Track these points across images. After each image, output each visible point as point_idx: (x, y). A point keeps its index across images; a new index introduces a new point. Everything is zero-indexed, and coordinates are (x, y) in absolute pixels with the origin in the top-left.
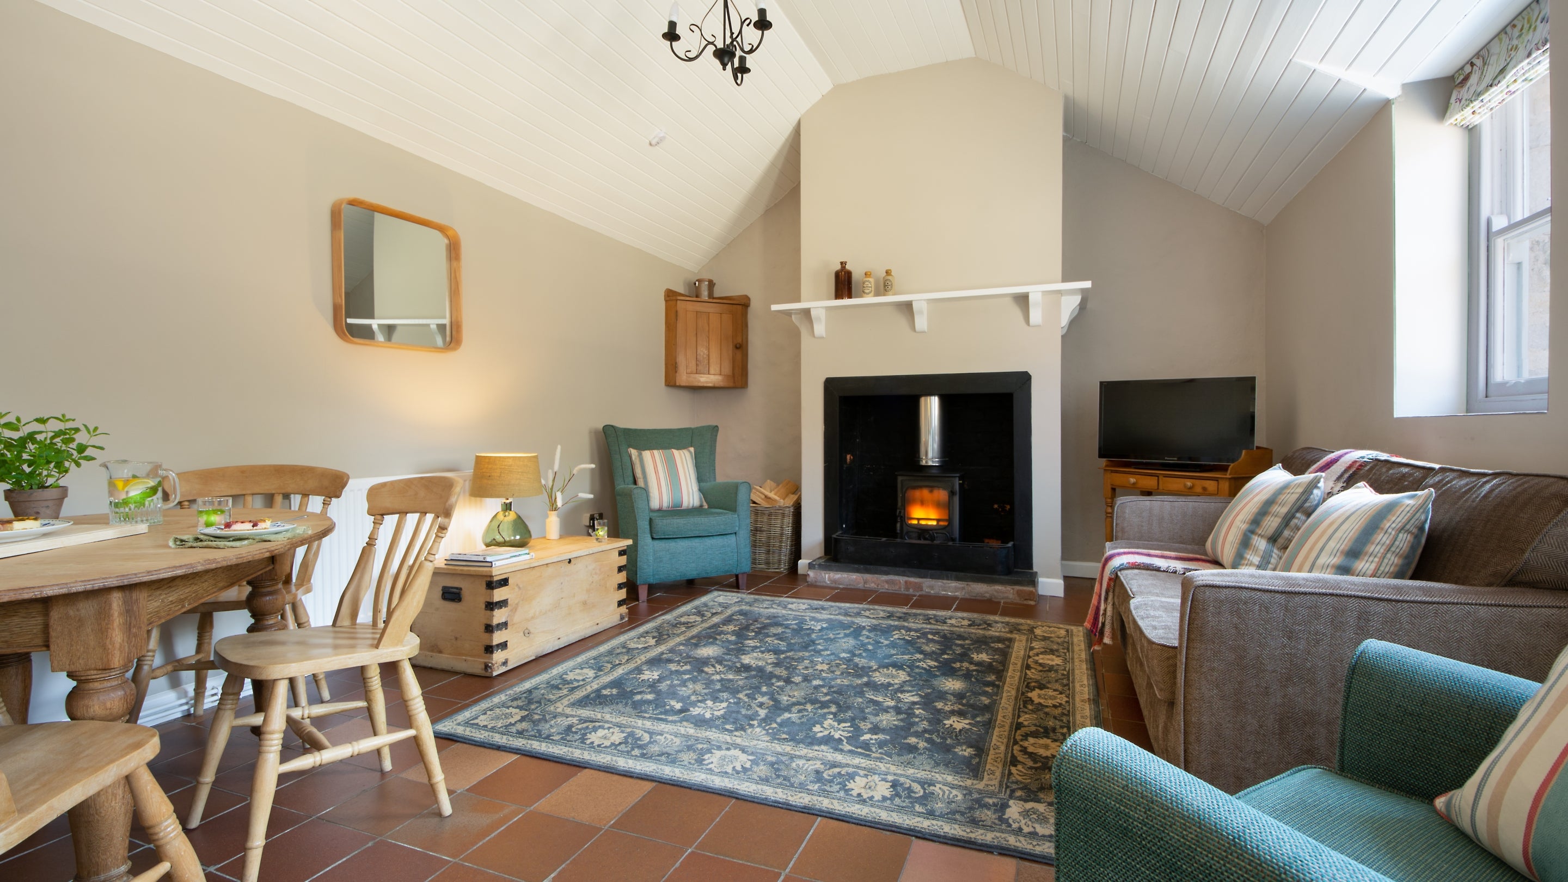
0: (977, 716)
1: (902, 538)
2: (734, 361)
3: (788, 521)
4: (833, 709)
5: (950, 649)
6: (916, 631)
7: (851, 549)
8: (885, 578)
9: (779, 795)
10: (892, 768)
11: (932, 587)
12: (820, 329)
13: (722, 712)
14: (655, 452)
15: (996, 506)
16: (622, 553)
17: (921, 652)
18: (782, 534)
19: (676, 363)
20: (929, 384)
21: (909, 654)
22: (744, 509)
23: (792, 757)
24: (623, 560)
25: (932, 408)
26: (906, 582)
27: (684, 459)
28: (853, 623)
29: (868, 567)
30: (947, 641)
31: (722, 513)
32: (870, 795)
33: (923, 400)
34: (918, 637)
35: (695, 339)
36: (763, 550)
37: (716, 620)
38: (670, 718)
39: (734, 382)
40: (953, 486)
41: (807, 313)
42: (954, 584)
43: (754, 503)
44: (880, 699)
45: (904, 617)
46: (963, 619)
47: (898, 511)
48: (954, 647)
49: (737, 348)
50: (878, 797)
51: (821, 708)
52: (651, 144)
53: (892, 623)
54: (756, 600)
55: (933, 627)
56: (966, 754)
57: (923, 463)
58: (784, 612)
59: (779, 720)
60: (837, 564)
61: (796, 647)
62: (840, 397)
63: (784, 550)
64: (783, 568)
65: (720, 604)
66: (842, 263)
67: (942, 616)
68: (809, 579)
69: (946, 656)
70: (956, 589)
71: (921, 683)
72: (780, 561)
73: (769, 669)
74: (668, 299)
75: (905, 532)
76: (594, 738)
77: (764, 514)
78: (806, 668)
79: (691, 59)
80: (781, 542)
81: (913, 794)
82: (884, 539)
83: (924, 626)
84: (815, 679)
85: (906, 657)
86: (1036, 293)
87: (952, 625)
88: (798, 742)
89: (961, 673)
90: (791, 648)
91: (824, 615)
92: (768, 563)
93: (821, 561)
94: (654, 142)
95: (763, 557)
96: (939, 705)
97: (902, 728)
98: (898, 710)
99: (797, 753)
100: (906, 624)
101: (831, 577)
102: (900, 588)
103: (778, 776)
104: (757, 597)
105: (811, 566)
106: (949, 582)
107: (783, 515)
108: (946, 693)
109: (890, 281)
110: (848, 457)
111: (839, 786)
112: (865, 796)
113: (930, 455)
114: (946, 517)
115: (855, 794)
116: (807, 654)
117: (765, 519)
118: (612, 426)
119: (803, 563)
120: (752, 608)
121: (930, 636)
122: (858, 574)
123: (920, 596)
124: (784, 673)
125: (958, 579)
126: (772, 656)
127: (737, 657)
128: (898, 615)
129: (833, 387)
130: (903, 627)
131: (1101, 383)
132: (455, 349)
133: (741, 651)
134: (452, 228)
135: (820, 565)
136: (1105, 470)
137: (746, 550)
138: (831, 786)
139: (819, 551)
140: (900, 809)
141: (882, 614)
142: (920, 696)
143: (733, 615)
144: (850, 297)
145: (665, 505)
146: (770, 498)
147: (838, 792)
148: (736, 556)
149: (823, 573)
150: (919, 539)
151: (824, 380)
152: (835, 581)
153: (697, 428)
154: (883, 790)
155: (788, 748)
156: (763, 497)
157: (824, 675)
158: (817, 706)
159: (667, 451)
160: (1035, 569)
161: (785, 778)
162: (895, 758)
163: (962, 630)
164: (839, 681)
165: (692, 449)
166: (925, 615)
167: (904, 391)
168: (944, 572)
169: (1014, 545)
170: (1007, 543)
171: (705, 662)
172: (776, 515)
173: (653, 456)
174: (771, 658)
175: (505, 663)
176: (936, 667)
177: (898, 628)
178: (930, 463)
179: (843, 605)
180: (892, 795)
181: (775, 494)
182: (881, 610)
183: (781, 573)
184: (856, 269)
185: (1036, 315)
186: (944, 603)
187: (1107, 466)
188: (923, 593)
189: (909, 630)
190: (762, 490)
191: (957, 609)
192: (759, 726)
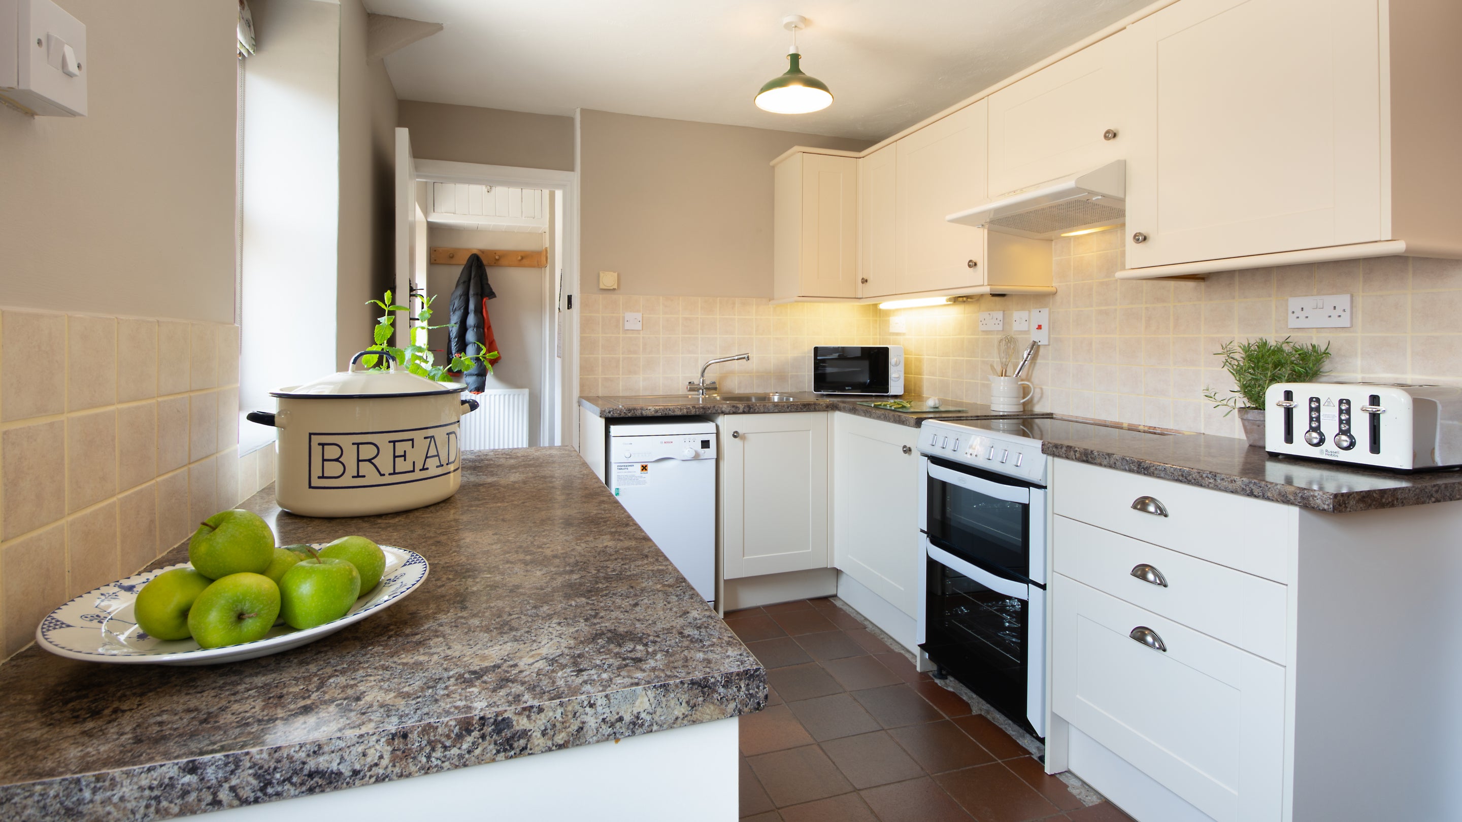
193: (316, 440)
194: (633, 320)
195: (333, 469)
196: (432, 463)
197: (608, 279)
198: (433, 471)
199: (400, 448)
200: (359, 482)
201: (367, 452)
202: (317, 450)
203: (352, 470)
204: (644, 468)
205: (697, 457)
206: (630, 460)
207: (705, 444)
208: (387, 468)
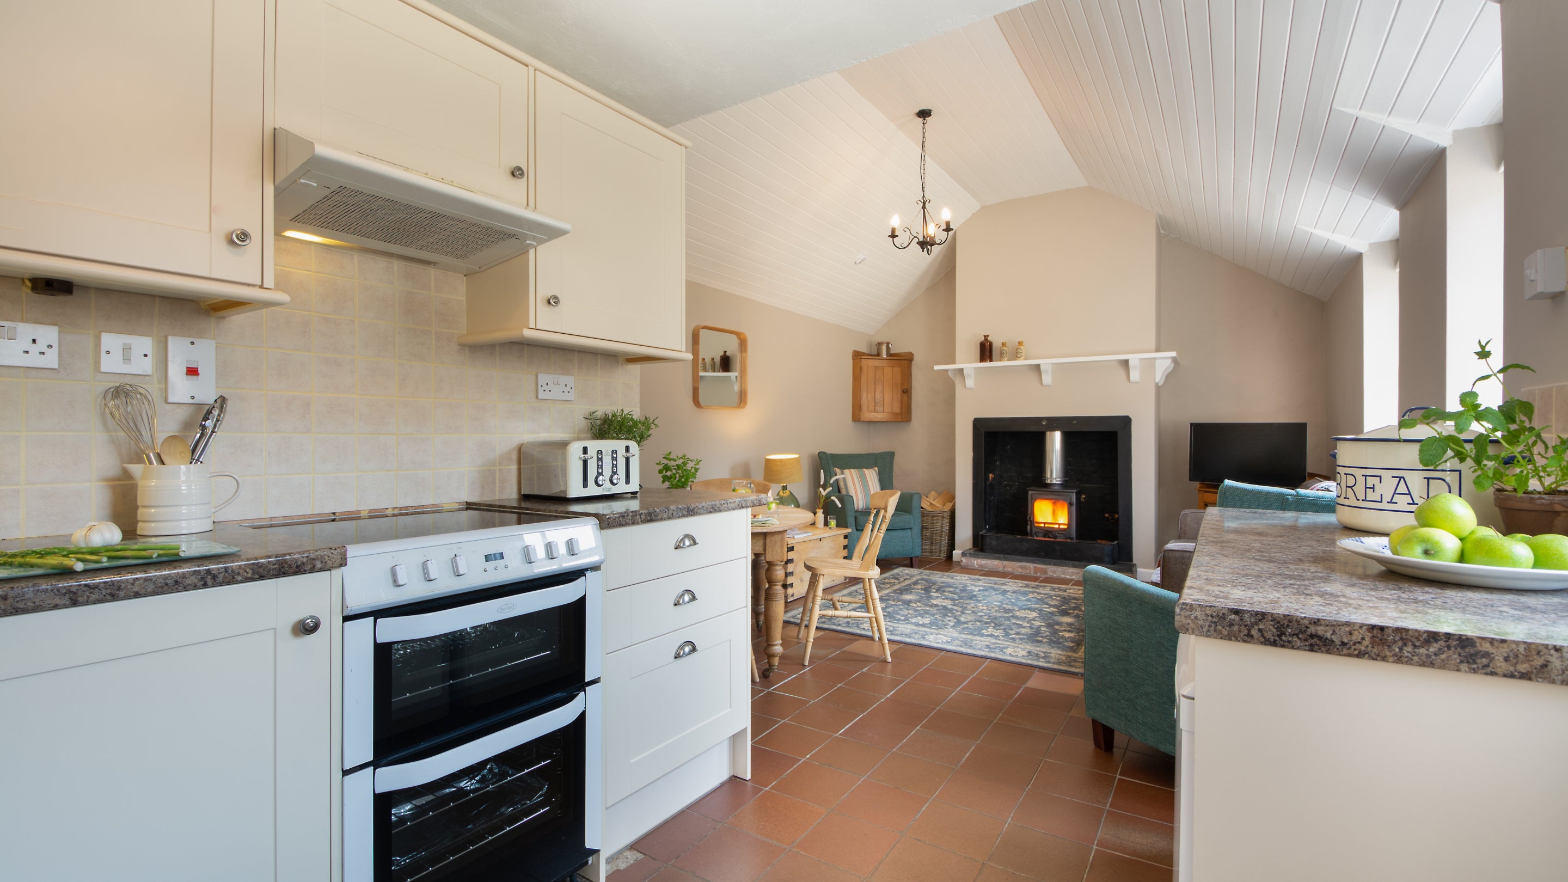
0: (1079, 632)
1: (1031, 536)
2: (902, 402)
3: (947, 521)
4: (993, 625)
5: (1067, 604)
6: (1044, 594)
7: (994, 543)
8: (1019, 564)
9: (969, 651)
10: (1029, 647)
11: (1054, 572)
12: (970, 382)
13: (929, 622)
14: (852, 470)
15: (1107, 515)
16: (846, 537)
17: (1048, 604)
18: (942, 531)
19: (860, 405)
20: (1054, 423)
21: (1039, 604)
22: (916, 512)
23: (972, 640)
24: (845, 542)
25: (1056, 440)
26: (1035, 567)
27: (872, 475)
28: (1000, 588)
29: (1006, 556)
30: (1065, 600)
31: (901, 514)
32: (1016, 654)
33: (1048, 433)
34: (1046, 598)
35: (874, 386)
36: (928, 542)
37: (907, 582)
38: (900, 622)
39: (902, 418)
40: (1071, 499)
41: (961, 371)
42: (1071, 570)
43: (922, 508)
44: (1021, 623)
45: (1037, 587)
46: (1079, 590)
47: (1028, 516)
48: (1070, 603)
49: (904, 392)
50: (1021, 655)
51: (985, 624)
52: (855, 263)
53: (1028, 590)
54: (931, 574)
55: (1056, 593)
56: (1070, 645)
57: (1049, 482)
58: (952, 581)
59: (962, 627)
60: (984, 553)
61: (965, 598)
62: (985, 432)
63: (943, 542)
64: (943, 555)
65: (907, 574)
66: (985, 336)
67: (1064, 588)
68: (962, 564)
69: (1064, 607)
70: (1073, 574)
71: (1046, 618)
72: (940, 551)
73: (950, 607)
74: (855, 358)
75: (1033, 532)
76: (862, 626)
77: (929, 516)
78: (973, 608)
79: (905, 248)
80: (941, 537)
81: (1038, 655)
82: (1019, 536)
83: (1050, 592)
84: (979, 612)
85: (1037, 606)
86: (1134, 359)
87: (1070, 593)
88: (975, 635)
89: (1072, 615)
90: (961, 598)
91: (980, 583)
92: (931, 552)
93: (972, 551)
94: (858, 262)
95: (928, 547)
96: (1057, 627)
97: (1034, 634)
98: (1031, 628)
99: (975, 639)
100: (1038, 591)
101: (977, 562)
102: (1030, 572)
103: (966, 645)
104: (931, 572)
105: (963, 554)
106: (1067, 568)
107: (943, 517)
108: (1062, 623)
109: (1021, 349)
110: (991, 475)
111: (999, 650)
112: (1014, 654)
113: (1054, 476)
114: (1067, 523)
115: (1008, 653)
116: (972, 602)
117: (930, 519)
118: (824, 452)
119: (957, 553)
120: (929, 578)
121: (1054, 597)
122: (999, 561)
123: (1045, 578)
124: (960, 609)
125: (1074, 566)
126: (950, 601)
127: (928, 600)
128: (1032, 586)
129: (978, 424)
130: (1036, 592)
131: (1191, 424)
132: (743, 407)
133: (930, 597)
134: (743, 333)
135: (970, 554)
136: (1199, 491)
137: (918, 541)
138: (995, 650)
139: (969, 545)
140: (1031, 659)
141: (1020, 585)
142: (1046, 623)
143: (918, 580)
144: (991, 361)
145: (861, 507)
146: (934, 505)
147: (999, 652)
148: (911, 545)
149: (972, 559)
150: (1045, 537)
151: (973, 419)
152: (981, 566)
153: (879, 453)
154: (1025, 653)
155: (969, 637)
156: (929, 504)
157: (984, 611)
158: (982, 623)
159: (859, 470)
160: (1135, 562)
161: (970, 646)
162: (1030, 644)
163: (1077, 595)
164: (994, 614)
165: (876, 469)
166: (1051, 587)
167: (1033, 429)
168: (1064, 561)
169: (1118, 543)
170: (1113, 542)
171: (910, 601)
172: (938, 517)
173: (851, 473)
174: (950, 602)
175: (793, 595)
176: (1056, 611)
177: (1033, 593)
178: (1054, 482)
179: (992, 578)
180: (1028, 655)
181: (937, 503)
182: (1020, 583)
183: (941, 559)
184: (996, 340)
185: (1135, 375)
186: (1065, 582)
187: (1200, 487)
188: (1048, 576)
189: (1040, 594)
190: (928, 499)
191: (1072, 585)
192: (951, 628)
199: (1372, 481)
208: (1360, 495)
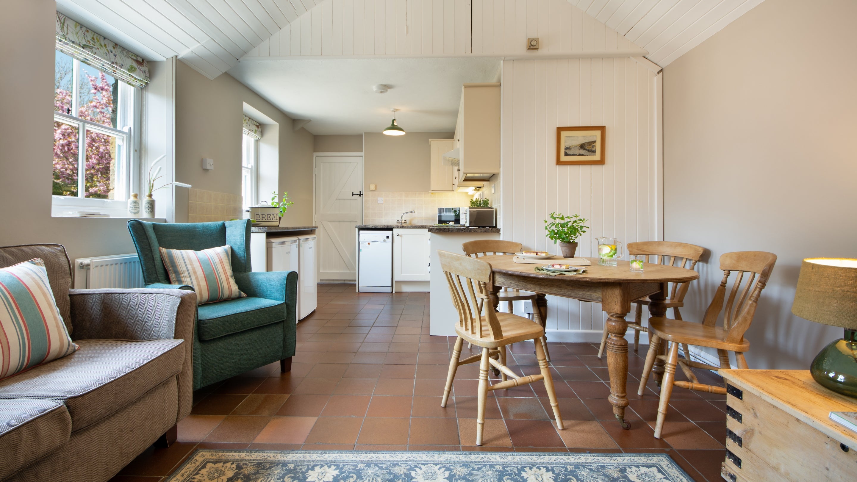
32: (323, 468)
50: (317, 469)
81: (293, 475)
103: (387, 468)
111: (344, 470)
112: (326, 467)
115: (333, 466)
138: (349, 469)
147: (344, 465)
180: (308, 472)
193: (256, 214)
194: (380, 200)
195: (258, 218)
196: (274, 219)
197: (372, 187)
198: (274, 220)
199: (269, 216)
200: (262, 221)
201: (264, 216)
202: (256, 216)
203: (261, 219)
204: (369, 244)
205: (384, 241)
206: (365, 241)
207: (388, 237)
208: (267, 219)
